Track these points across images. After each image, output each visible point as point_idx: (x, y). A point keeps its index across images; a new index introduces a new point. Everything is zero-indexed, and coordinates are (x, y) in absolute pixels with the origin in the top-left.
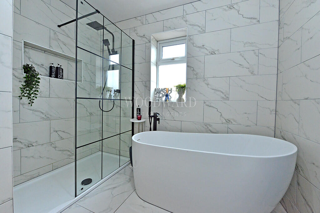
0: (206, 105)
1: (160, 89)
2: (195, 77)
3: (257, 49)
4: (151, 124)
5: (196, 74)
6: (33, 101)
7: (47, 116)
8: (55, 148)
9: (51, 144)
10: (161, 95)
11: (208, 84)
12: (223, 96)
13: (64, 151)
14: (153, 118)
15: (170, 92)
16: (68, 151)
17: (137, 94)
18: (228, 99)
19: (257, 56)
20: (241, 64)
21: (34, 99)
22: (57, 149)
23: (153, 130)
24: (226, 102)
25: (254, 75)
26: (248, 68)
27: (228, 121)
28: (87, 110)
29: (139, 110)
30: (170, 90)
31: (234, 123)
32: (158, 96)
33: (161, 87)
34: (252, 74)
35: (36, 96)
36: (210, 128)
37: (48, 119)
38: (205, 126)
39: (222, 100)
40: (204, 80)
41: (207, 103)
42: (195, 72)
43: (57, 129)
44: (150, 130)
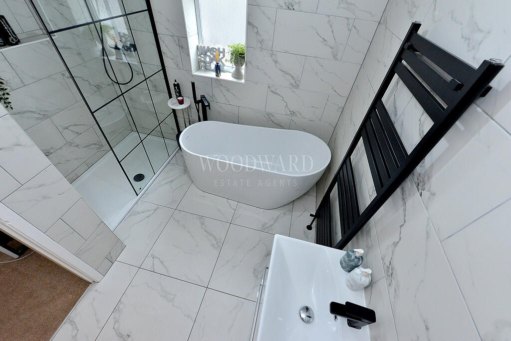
0: (271, 91)
1: (206, 47)
2: (259, 45)
3: (354, 17)
4: (198, 111)
5: (261, 42)
6: (9, 100)
7: (42, 113)
8: (77, 146)
9: (70, 144)
10: (208, 59)
11: (276, 62)
12: (293, 82)
13: (90, 145)
14: (200, 104)
15: (221, 55)
16: (95, 144)
17: (167, 57)
18: (297, 86)
19: (349, 30)
20: (326, 39)
21: (8, 98)
22: (80, 147)
23: (204, 121)
24: (295, 90)
25: (336, 59)
26: (332, 48)
27: (293, 113)
28: (90, 83)
29: (177, 86)
30: (222, 52)
31: (298, 115)
32: (203, 59)
33: (207, 44)
34: (334, 57)
35: (6, 92)
36: (272, 118)
37: (45, 116)
38: (266, 116)
39: (290, 87)
40: (272, 53)
41: (273, 89)
42: (259, 38)
43: (66, 126)
44: (200, 121)
